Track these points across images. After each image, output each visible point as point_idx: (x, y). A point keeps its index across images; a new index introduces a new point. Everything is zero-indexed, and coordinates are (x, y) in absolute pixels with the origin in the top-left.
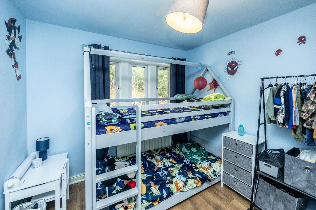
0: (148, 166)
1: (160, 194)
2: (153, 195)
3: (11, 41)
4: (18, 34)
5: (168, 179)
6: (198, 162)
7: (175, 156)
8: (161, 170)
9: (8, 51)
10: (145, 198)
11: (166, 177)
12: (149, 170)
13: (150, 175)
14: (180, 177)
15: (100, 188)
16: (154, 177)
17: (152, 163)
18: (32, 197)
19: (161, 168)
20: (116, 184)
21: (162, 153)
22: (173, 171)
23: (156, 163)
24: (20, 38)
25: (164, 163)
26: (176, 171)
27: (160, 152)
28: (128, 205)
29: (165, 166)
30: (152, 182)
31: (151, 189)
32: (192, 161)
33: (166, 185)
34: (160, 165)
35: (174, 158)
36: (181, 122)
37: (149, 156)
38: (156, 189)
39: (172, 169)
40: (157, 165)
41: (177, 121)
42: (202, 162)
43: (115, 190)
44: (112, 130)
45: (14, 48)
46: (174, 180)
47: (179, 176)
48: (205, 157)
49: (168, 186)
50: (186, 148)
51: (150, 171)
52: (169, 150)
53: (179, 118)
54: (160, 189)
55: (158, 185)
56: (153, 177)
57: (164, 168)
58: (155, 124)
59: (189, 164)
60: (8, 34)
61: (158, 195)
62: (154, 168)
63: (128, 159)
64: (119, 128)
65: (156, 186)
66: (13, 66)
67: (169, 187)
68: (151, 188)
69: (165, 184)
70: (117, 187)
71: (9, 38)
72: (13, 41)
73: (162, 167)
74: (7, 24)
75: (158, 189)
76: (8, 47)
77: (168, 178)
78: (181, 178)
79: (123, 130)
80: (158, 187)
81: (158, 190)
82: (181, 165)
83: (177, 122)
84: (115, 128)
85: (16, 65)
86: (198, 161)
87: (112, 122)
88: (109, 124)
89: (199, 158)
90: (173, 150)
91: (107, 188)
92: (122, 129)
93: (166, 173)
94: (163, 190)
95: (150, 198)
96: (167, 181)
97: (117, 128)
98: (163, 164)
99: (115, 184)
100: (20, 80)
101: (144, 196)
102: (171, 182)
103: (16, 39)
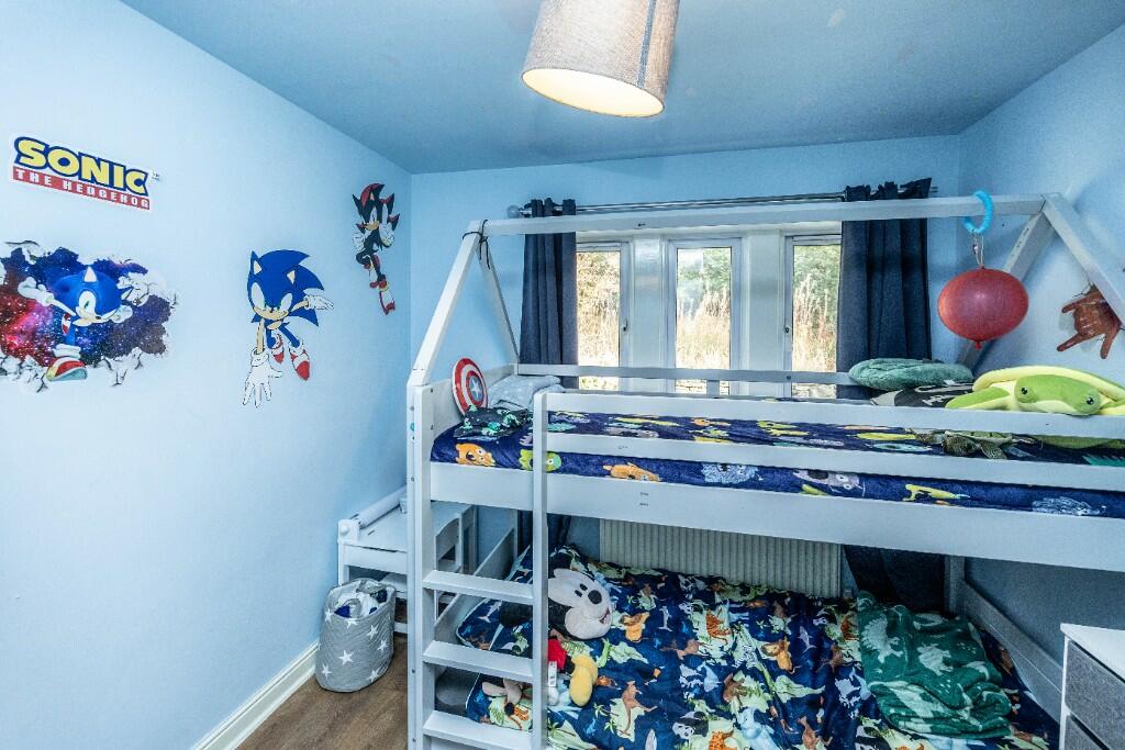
0: (665, 627)
1: (633, 740)
2: (607, 725)
3: (368, 233)
4: (390, 212)
5: (697, 709)
6: (909, 725)
7: (807, 643)
8: (704, 664)
9: (359, 258)
10: (576, 716)
11: (697, 697)
12: (658, 642)
13: (645, 661)
14: (758, 733)
15: (488, 620)
16: (657, 673)
17: (690, 624)
18: (388, 573)
19: (709, 658)
20: (523, 629)
21: (757, 604)
22: (745, 692)
23: (702, 630)
24: (394, 222)
25: (735, 645)
26: (758, 702)
27: (757, 598)
28: (519, 703)
29: (729, 658)
30: (635, 685)
31: (614, 704)
32: (881, 702)
33: (676, 725)
34: (713, 647)
35: (796, 648)
36: (730, 485)
37: (699, 595)
38: (629, 714)
39: (749, 683)
40: (701, 640)
41: (710, 474)
42: (934, 732)
43: (513, 644)
44: (469, 457)
45: (375, 247)
46: (719, 726)
47: (758, 725)
48: (974, 722)
49: (679, 729)
50: (891, 631)
51: (660, 647)
52: (801, 607)
53: (724, 466)
54: (642, 725)
55: (644, 704)
56: (653, 673)
57: (724, 663)
58: (607, 468)
59: (853, 709)
60: (361, 220)
61: (624, 736)
62: (683, 646)
63: (622, 576)
64: (490, 455)
65: (636, 703)
66: (373, 285)
67: (683, 737)
68: (615, 700)
69: (676, 717)
70: (520, 637)
71: (362, 229)
72: (376, 233)
73: (717, 654)
74: (358, 202)
75: (634, 716)
76: (360, 247)
77: (701, 706)
78: (759, 739)
79: (499, 464)
80: (639, 710)
81: (633, 724)
82: (802, 691)
83: (707, 480)
84: (480, 453)
85: (381, 281)
86: (908, 718)
87: (480, 434)
88: (471, 438)
89: (924, 709)
90: (822, 612)
91: (501, 628)
92: (497, 462)
93: (711, 682)
94: (652, 733)
95: (590, 729)
96: (690, 715)
97: (483, 452)
98: (726, 648)
99: (521, 627)
100: (391, 312)
101: (576, 709)
102: (700, 726)
103: (381, 226)
